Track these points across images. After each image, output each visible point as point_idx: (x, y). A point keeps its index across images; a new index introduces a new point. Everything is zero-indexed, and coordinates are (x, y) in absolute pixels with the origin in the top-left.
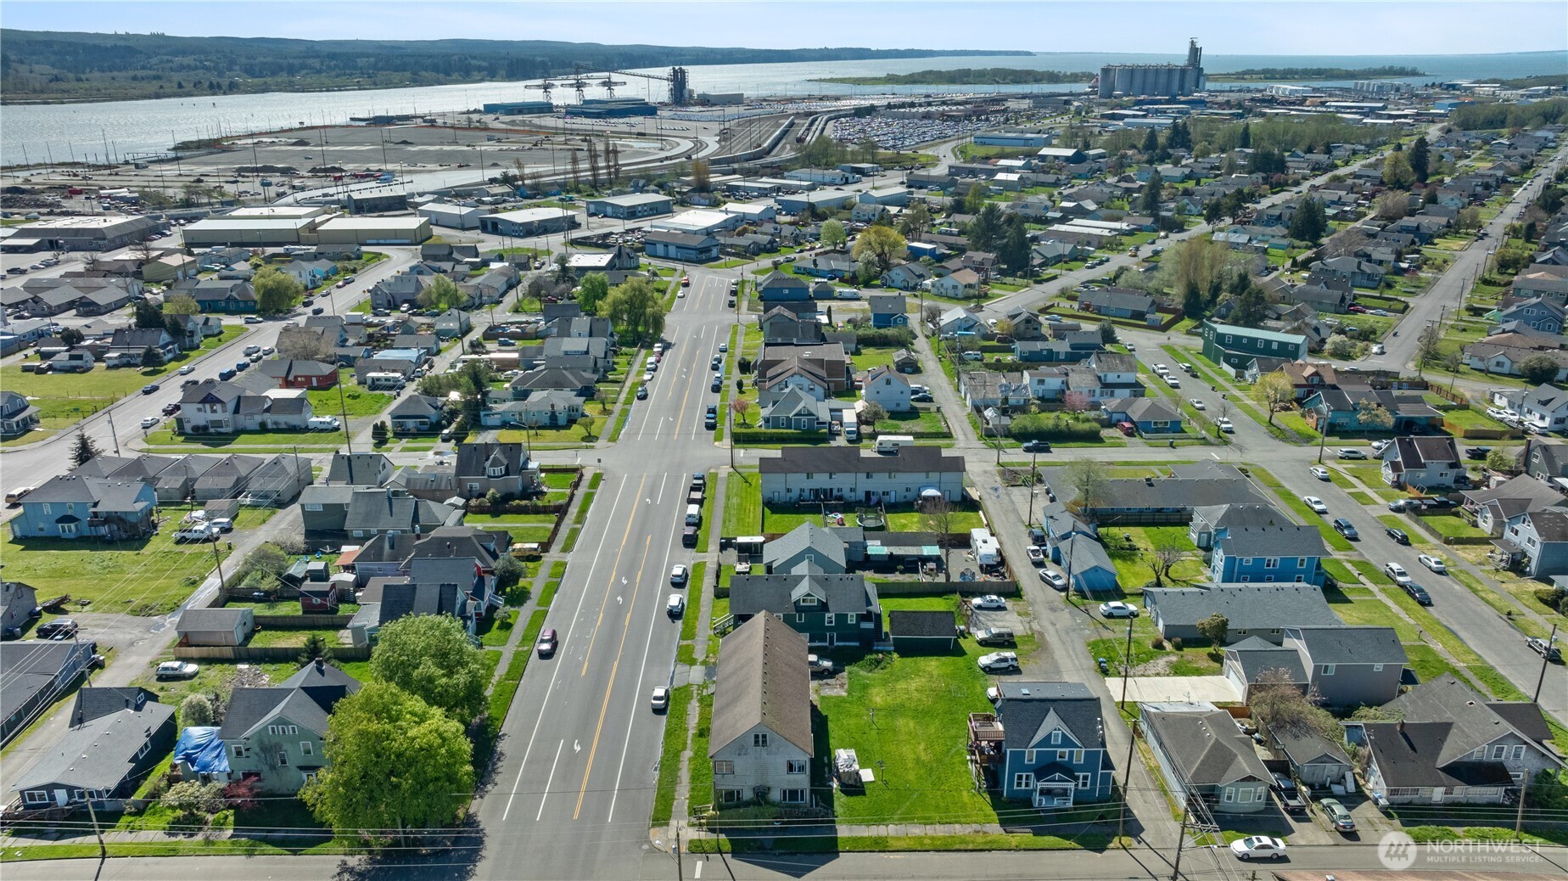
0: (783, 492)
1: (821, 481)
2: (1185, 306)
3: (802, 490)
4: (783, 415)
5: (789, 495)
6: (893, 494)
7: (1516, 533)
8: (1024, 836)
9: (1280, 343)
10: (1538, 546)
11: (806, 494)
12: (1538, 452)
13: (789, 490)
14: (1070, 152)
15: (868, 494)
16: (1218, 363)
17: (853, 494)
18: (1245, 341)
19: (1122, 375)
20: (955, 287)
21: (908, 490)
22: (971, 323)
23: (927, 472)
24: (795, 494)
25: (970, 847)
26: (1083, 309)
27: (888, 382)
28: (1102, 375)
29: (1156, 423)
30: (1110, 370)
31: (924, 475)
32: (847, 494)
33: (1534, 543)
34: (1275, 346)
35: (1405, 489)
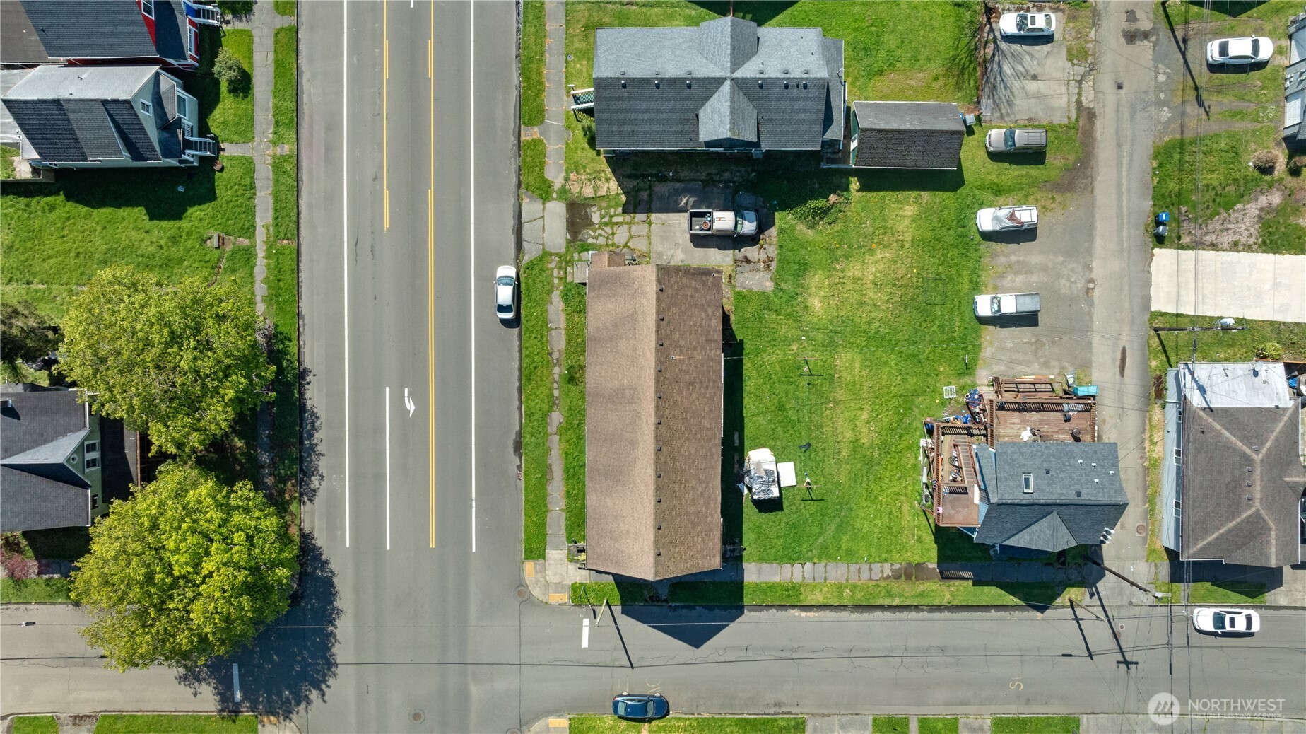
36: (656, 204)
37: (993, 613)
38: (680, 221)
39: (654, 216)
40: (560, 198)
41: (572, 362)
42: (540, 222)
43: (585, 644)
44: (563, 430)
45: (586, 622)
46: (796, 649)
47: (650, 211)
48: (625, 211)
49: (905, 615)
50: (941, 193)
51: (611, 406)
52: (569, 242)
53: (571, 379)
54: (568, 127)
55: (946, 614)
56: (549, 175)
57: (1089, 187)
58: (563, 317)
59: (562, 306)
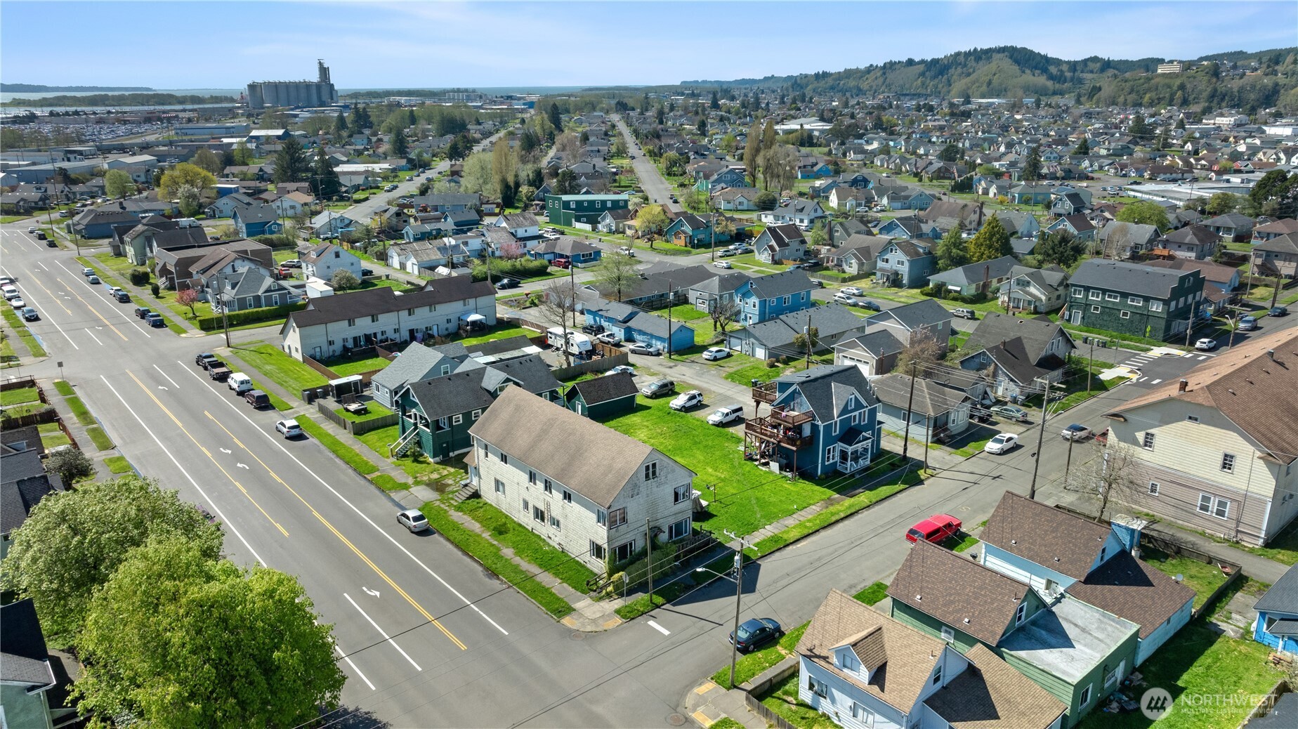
0: (325, 347)
1: (364, 326)
2: (503, 199)
3: (345, 340)
4: (249, 296)
5: (332, 348)
6: (435, 328)
7: (887, 261)
8: (864, 497)
9: (613, 201)
10: (907, 264)
11: (350, 344)
12: (838, 228)
13: (331, 343)
14: (280, 132)
15: (412, 332)
16: (570, 224)
17: (397, 335)
18: (586, 204)
19: (528, 229)
20: (293, 207)
21: (449, 321)
22: (347, 222)
23: (464, 300)
24: (338, 347)
25: (842, 515)
26: (421, 211)
27: (337, 255)
28: (513, 231)
29: (583, 256)
30: (519, 226)
31: (461, 303)
32: (390, 334)
33: (903, 263)
34: (609, 204)
35: (782, 264)
37: (901, 495)
41: (492, 527)
43: (670, 632)
44: (519, 552)
45: (651, 623)
46: (820, 559)
49: (859, 516)
53: (501, 533)
54: (399, 465)
58: (465, 517)
59: (461, 514)
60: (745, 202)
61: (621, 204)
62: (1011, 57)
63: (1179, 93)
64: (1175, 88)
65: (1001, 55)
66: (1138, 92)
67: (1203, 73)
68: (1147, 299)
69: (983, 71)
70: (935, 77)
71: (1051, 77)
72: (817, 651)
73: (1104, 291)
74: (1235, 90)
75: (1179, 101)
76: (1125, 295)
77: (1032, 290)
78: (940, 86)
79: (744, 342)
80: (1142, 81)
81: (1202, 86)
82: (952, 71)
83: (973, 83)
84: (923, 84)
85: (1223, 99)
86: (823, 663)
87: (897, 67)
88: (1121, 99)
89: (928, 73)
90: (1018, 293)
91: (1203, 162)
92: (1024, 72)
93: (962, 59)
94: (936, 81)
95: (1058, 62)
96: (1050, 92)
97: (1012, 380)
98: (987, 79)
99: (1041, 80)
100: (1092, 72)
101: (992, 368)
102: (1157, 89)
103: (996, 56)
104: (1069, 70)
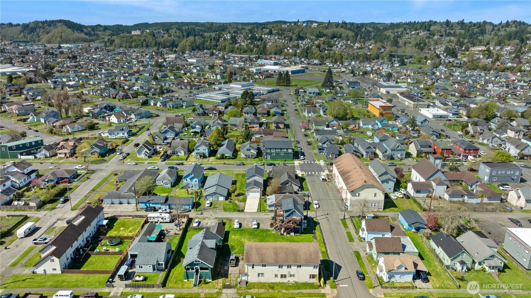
12: (157, 137)
16: (16, 157)
18: (21, 146)
19: (28, 169)
25: (322, 239)
28: (23, 172)
29: (73, 175)
30: (24, 168)
33: (205, 150)
34: (33, 144)
35: (152, 157)
36: (226, 273)
37: (321, 228)
38: (231, 269)
39: (229, 273)
40: (222, 290)
41: (268, 288)
42: (228, 294)
43: (347, 286)
44: (287, 289)
45: (340, 286)
46: (337, 252)
47: (228, 274)
48: (227, 278)
49: (325, 238)
50: (230, 235)
51: (279, 255)
52: (234, 288)
53: (273, 288)
54: (202, 288)
55: (323, 234)
56: (215, 292)
57: (232, 218)
58: (255, 290)
59: (252, 290)
60: (80, 127)
61: (40, 142)
62: (66, 25)
63: (144, 43)
64: (142, 41)
65: (60, 24)
66: (129, 42)
67: (149, 35)
68: (287, 149)
69: (54, 31)
70: (30, 33)
71: (86, 34)
72: (390, 269)
73: (275, 149)
74: (162, 42)
75: (145, 46)
76: (281, 149)
77: (252, 151)
78: (34, 37)
79: (214, 197)
80: (129, 38)
81: (151, 40)
82: (38, 30)
83: (53, 36)
84: (24, 36)
85: (159, 45)
86: (393, 271)
87: (4, 26)
88: (124, 45)
89: (25, 31)
90: (248, 153)
91: (197, 80)
92: (74, 32)
93: (41, 25)
94: (31, 35)
95: (86, 27)
96: (89, 40)
97: (296, 185)
98: (60, 35)
99: (82, 35)
100: (100, 31)
101: (290, 183)
102: (136, 41)
103: (58, 24)
104: (92, 31)
